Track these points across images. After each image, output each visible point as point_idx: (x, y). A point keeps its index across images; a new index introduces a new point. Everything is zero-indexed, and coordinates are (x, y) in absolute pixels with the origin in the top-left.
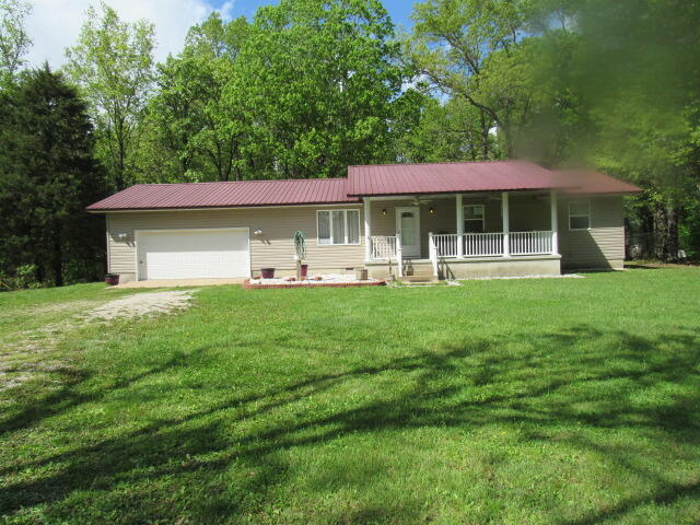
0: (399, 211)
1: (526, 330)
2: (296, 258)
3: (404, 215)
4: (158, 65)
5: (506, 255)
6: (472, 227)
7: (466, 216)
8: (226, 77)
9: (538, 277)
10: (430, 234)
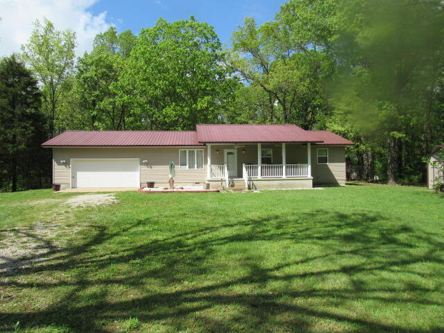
0: (226, 151)
1: (295, 212)
2: (170, 176)
3: (229, 153)
4: (79, 58)
5: (284, 176)
6: (266, 161)
7: (262, 155)
8: (121, 68)
9: (300, 189)
10: (244, 165)
